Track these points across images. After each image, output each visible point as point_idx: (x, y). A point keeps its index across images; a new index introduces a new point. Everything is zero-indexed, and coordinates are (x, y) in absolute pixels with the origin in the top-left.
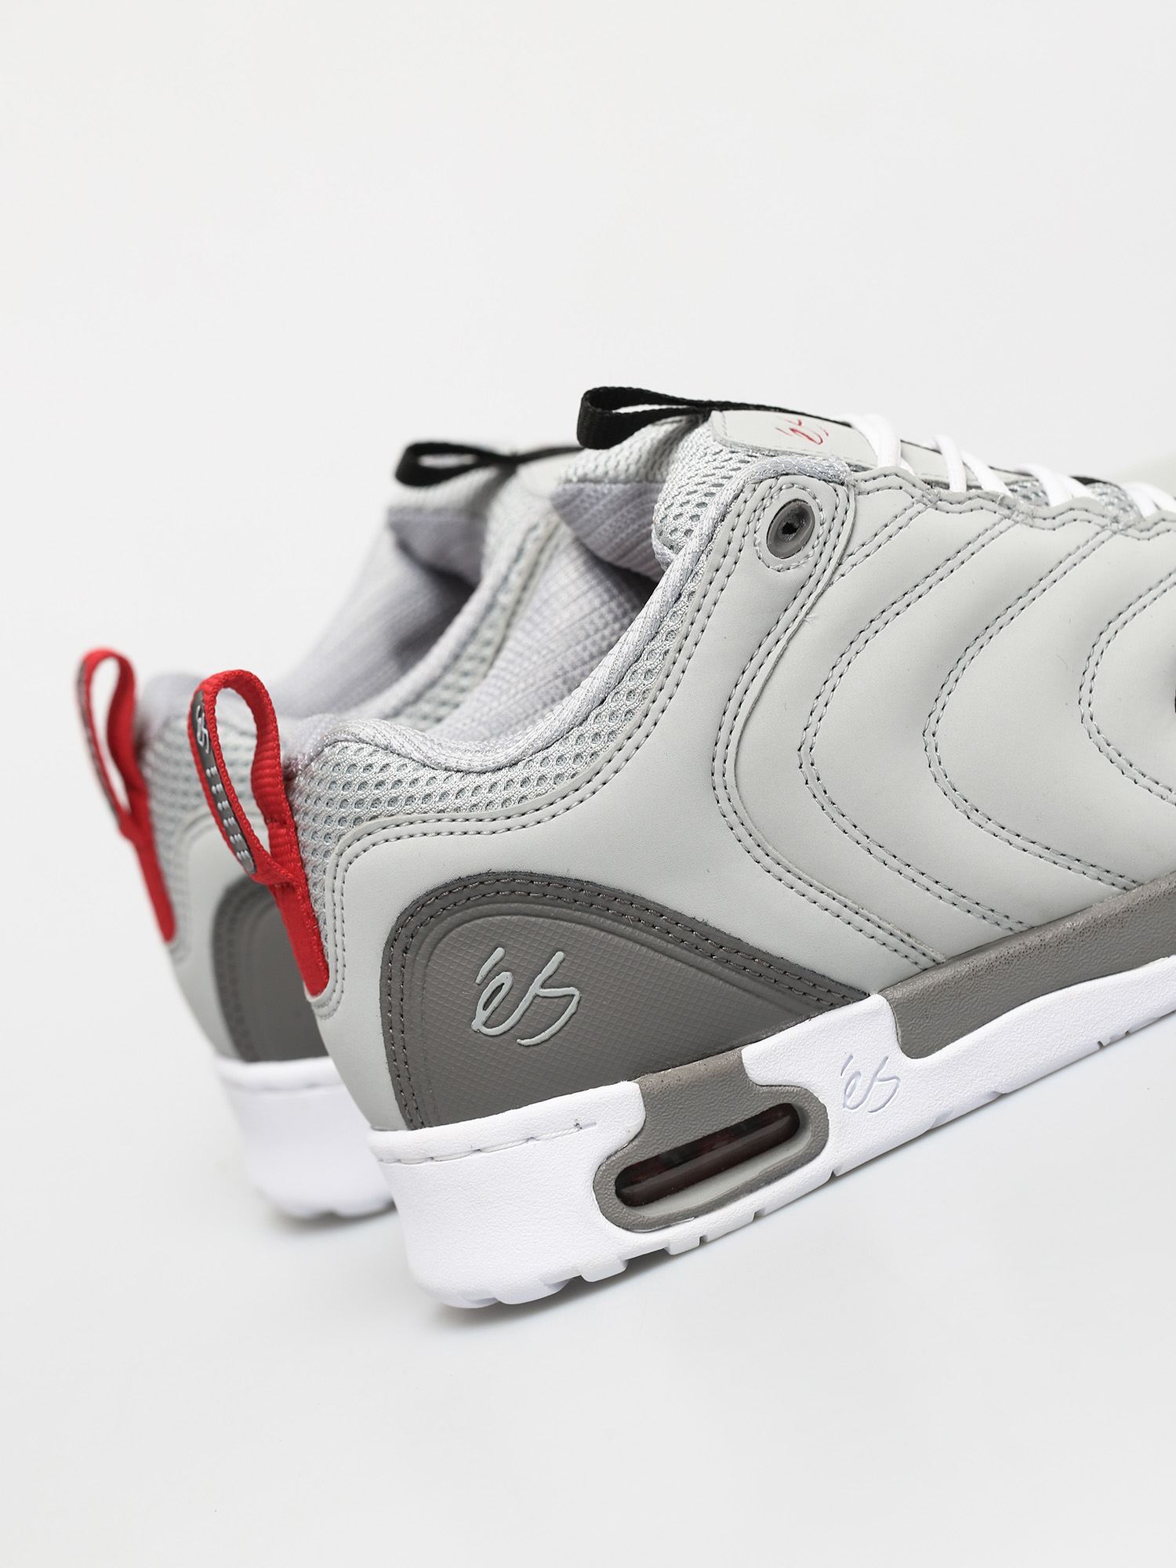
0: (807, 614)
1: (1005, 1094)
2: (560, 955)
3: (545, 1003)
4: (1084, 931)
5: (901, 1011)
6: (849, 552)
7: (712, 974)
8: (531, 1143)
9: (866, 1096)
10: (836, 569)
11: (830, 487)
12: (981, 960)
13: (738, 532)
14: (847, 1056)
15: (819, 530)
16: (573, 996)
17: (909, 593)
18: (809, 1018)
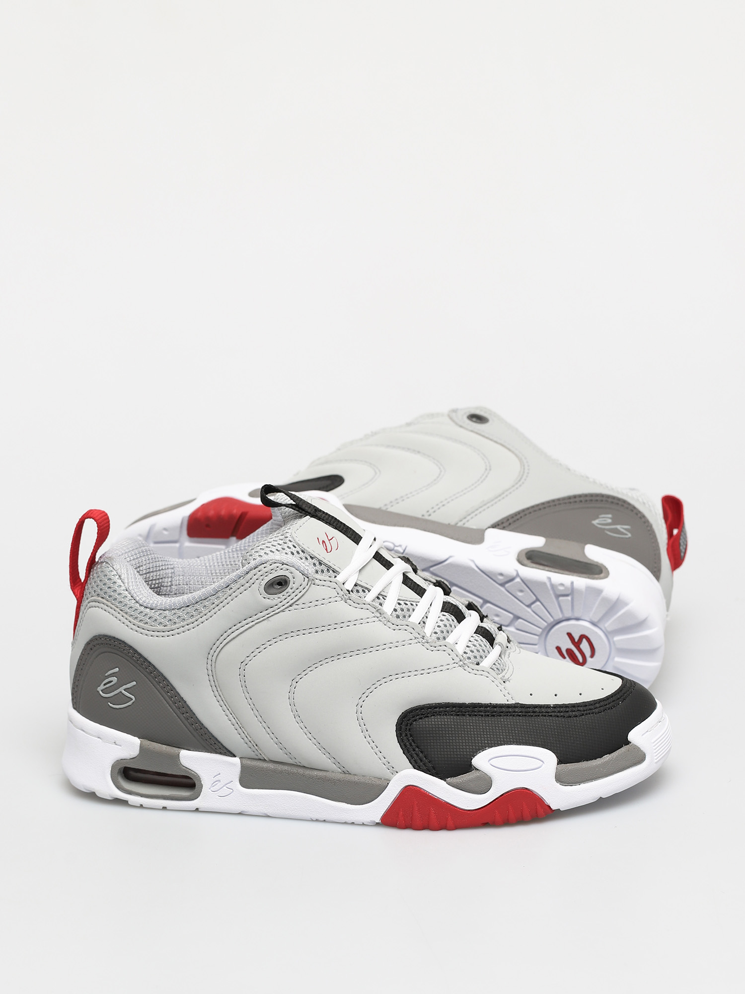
0: (268, 618)
1: (269, 816)
2: (134, 683)
3: (122, 696)
4: (320, 778)
5: (244, 768)
6: (297, 603)
7: (181, 720)
8: (99, 739)
9: (219, 789)
10: (288, 607)
11: (302, 577)
12: (280, 767)
13: (255, 577)
14: (218, 773)
15: (289, 589)
16: (132, 699)
17: (312, 629)
18: (211, 753)
